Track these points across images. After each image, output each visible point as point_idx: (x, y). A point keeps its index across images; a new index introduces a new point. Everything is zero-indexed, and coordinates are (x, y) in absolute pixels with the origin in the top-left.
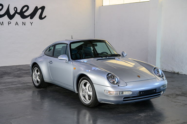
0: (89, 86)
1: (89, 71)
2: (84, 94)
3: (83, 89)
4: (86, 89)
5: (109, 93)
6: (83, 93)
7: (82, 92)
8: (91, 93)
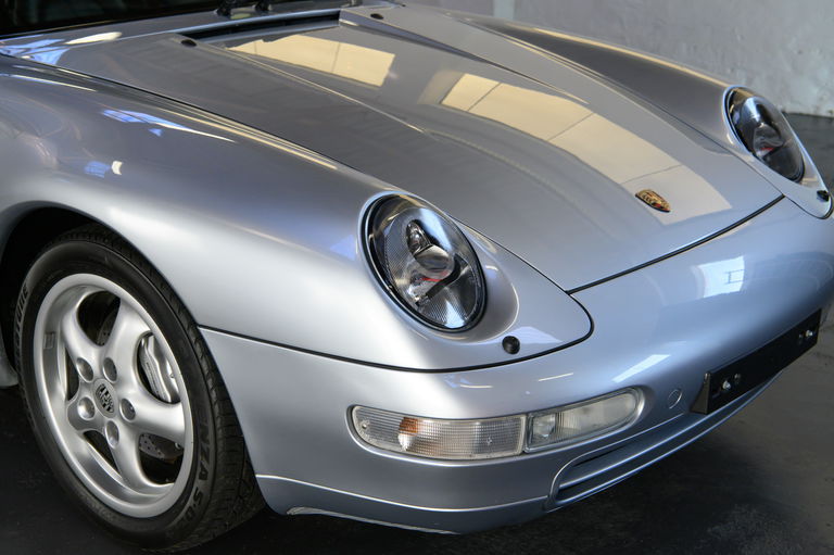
0: (147, 335)
1: (116, 166)
2: (91, 411)
3: (79, 368)
4: (109, 365)
5: (405, 440)
6: (82, 411)
7: (70, 395)
8: (176, 419)
